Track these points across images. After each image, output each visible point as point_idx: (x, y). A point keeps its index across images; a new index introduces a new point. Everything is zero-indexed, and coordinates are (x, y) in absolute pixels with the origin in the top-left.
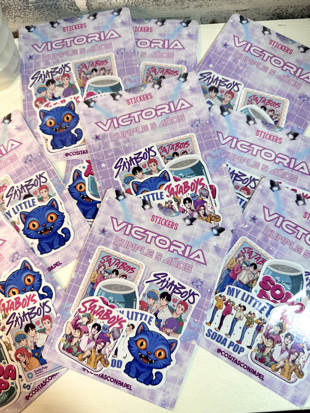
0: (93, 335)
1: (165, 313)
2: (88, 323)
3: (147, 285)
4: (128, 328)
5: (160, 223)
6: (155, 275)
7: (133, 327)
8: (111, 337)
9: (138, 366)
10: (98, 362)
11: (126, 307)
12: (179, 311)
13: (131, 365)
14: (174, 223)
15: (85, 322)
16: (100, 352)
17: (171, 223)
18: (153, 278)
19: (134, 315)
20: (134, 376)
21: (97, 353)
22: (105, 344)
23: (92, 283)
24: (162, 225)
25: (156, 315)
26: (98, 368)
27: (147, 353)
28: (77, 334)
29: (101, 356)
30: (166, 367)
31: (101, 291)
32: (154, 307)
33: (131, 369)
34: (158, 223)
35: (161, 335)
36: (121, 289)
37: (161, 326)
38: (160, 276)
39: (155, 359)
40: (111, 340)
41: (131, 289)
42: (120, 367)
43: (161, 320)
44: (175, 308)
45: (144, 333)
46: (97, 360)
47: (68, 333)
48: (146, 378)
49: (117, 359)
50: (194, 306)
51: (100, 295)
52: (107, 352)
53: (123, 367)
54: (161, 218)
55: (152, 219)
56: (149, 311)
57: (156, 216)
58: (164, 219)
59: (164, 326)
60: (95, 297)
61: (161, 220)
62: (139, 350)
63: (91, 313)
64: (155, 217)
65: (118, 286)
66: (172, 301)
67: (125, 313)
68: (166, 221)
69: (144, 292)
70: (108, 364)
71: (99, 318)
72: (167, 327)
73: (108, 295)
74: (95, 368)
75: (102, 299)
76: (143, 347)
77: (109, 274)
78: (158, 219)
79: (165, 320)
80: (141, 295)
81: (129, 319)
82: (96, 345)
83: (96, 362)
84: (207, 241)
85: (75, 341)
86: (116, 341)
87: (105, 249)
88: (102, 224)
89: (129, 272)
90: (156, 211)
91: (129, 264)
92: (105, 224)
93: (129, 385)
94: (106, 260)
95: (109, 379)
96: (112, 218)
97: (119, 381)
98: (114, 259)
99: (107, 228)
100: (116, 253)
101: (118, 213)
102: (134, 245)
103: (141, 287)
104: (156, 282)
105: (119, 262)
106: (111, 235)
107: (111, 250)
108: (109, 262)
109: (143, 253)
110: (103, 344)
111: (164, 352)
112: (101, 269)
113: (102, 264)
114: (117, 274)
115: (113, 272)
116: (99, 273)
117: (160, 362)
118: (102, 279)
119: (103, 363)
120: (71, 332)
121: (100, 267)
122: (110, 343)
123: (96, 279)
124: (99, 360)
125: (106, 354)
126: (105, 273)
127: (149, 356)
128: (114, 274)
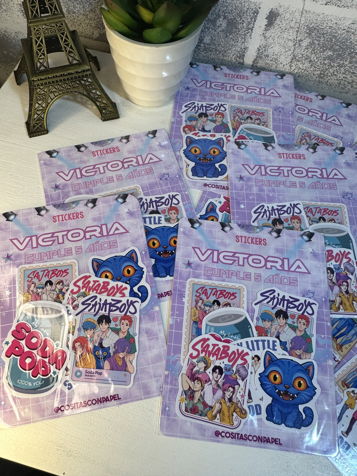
0: (217, 381)
1: (287, 332)
2: (206, 368)
3: (257, 308)
4: (253, 361)
5: (247, 241)
6: (262, 295)
7: (259, 359)
8: (238, 377)
9: (280, 408)
10: (233, 415)
11: (242, 338)
12: (302, 327)
13: (272, 409)
14: (261, 239)
15: (202, 368)
16: (232, 401)
17: (258, 240)
18: (260, 298)
19: (255, 343)
20: (280, 422)
21: (228, 404)
22: (234, 388)
23: (195, 322)
24: (249, 243)
25: (278, 337)
27: (285, 387)
28: (197, 386)
29: (234, 406)
30: (312, 398)
31: (209, 327)
32: (273, 330)
33: (274, 413)
34: (244, 243)
35: (292, 360)
36: (230, 319)
37: (288, 349)
38: (267, 294)
39: (297, 392)
40: (240, 381)
41: (241, 316)
42: (260, 414)
43: (286, 342)
44: (296, 325)
45: (274, 364)
46: (230, 412)
47: (186, 388)
48: (295, 419)
49: (253, 404)
50: (315, 316)
51: (210, 332)
52: (240, 398)
53: (264, 415)
54: (245, 237)
55: (236, 241)
56: (269, 335)
58: (249, 237)
59: (291, 348)
60: (204, 336)
61: (247, 238)
62: (275, 386)
65: (225, 317)
66: (289, 318)
67: (244, 344)
68: (252, 240)
69: (256, 315)
70: (246, 413)
71: (217, 359)
72: (295, 348)
73: (217, 329)
74: (232, 423)
75: (213, 335)
76: (278, 381)
77: (210, 307)
78: (243, 238)
79: (290, 341)
80: (255, 321)
81: (251, 350)
82: (224, 394)
83: (231, 416)
84: (301, 249)
85: (197, 395)
86: (245, 380)
87: (196, 280)
88: (185, 257)
89: (231, 299)
90: (238, 231)
91: (227, 290)
92: (188, 256)
93: (278, 439)
94: (201, 292)
95: (250, 438)
96: (194, 248)
97: (264, 437)
98: (210, 289)
99: (191, 260)
100: (210, 282)
101: (199, 241)
102: (227, 272)
103: (251, 311)
104: (265, 302)
105: (217, 291)
106: (198, 266)
107: (203, 281)
108: (205, 293)
109: (239, 278)
110: (231, 389)
111: (302, 380)
112: (199, 304)
113: (198, 299)
114: (219, 304)
115: (214, 303)
116: (199, 309)
117: (303, 393)
118: (204, 315)
119: (239, 414)
120: (190, 386)
121: (197, 302)
122: (240, 385)
123: (197, 316)
124: (234, 411)
125: (239, 401)
126: (206, 307)
127: (288, 390)
128: (216, 306)
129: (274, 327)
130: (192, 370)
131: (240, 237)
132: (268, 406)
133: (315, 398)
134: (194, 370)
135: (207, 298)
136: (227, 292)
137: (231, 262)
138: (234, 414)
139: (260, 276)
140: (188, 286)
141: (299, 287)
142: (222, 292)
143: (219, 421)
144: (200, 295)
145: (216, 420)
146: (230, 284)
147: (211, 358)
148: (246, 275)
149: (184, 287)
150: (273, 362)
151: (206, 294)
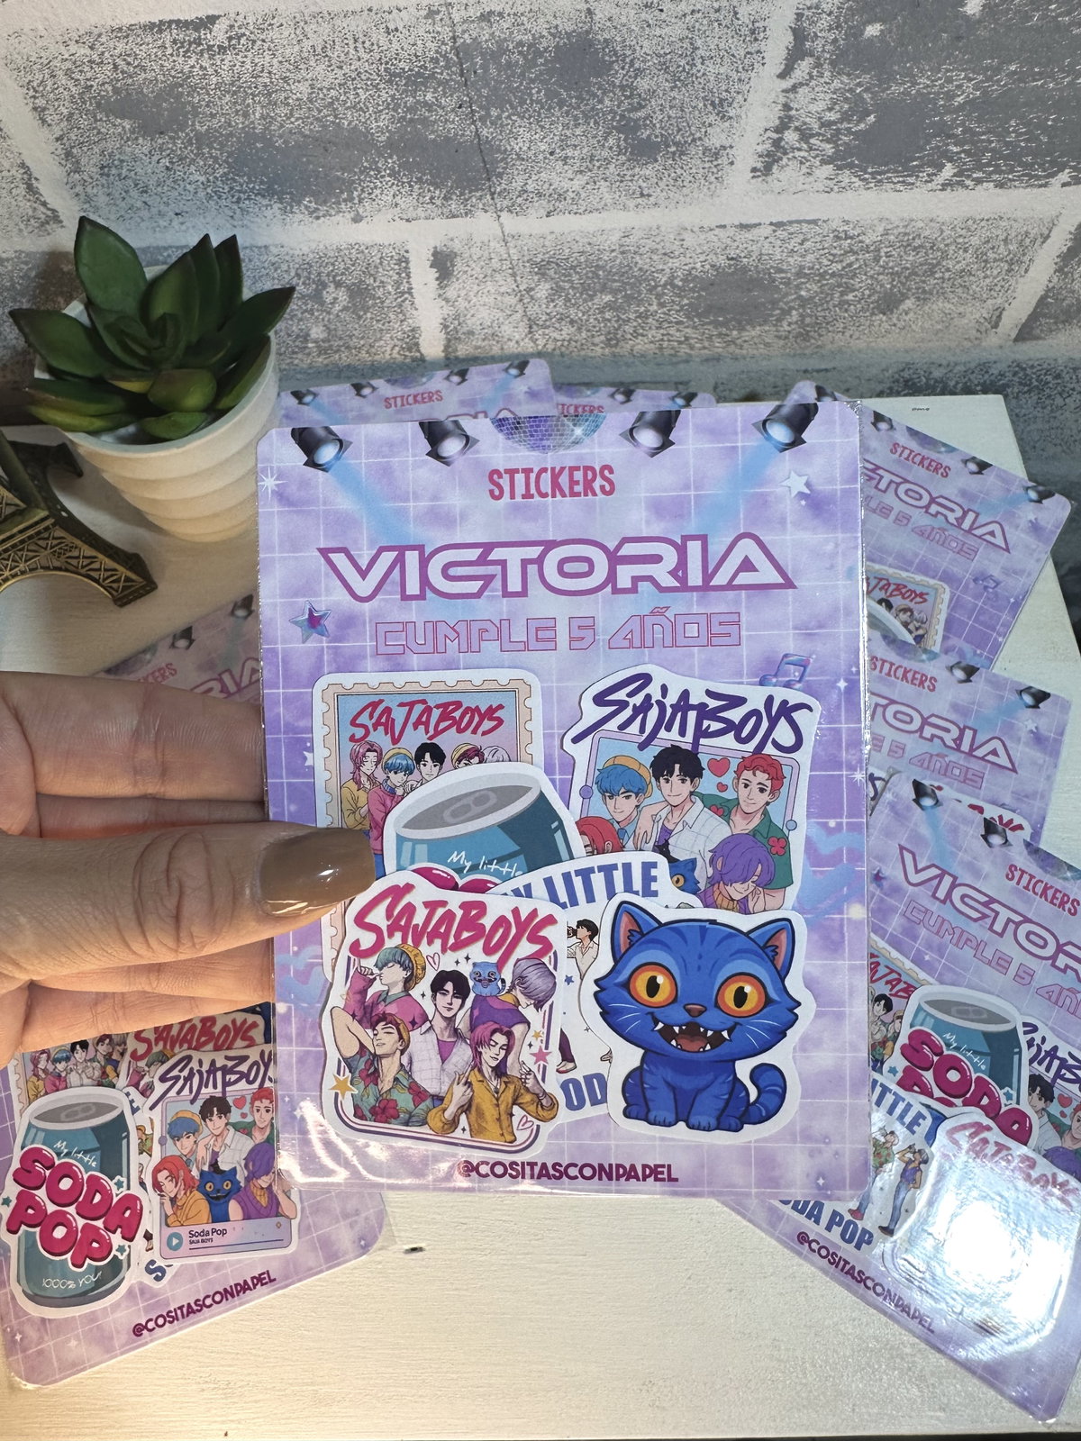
0: (450, 1021)
1: (696, 828)
2: (409, 982)
3: (581, 752)
4: (574, 940)
5: (533, 491)
6: (600, 700)
7: (593, 930)
8: (522, 999)
9: (670, 1076)
10: (511, 1115)
11: (532, 867)
12: (752, 799)
13: (642, 1083)
14: (592, 469)
15: (395, 983)
16: (505, 1074)
17: (578, 476)
18: (593, 713)
19: (578, 882)
20: (671, 1118)
21: (494, 1083)
22: (509, 1035)
24: (546, 495)
26: (522, 1136)
27: (689, 1011)
28: (385, 1040)
29: (512, 1087)
30: (785, 1035)
31: (407, 846)
33: (649, 1094)
34: (524, 497)
35: (713, 922)
36: (484, 807)
37: (702, 886)
38: (621, 695)
39: (730, 1022)
40: (529, 1012)
41: (520, 791)
42: (604, 1100)
43: (693, 862)
44: (730, 795)
45: (647, 942)
46: (503, 1107)
47: (351, 1049)
48: (721, 1104)
50: (804, 756)
51: (412, 862)
52: (530, 1062)
53: (616, 1101)
54: (527, 471)
55: (492, 492)
56: (630, 844)
57: (507, 471)
58: (544, 470)
59: (712, 881)
60: (394, 878)
61: (533, 476)
62: (652, 1013)
63: (404, 940)
64: (500, 476)
65: (464, 802)
66: (706, 773)
67: (540, 890)
68: (555, 477)
69: (579, 780)
70: (554, 1104)
71: (444, 950)
72: (726, 878)
73: (439, 849)
74: (509, 1138)
75: (425, 873)
76: (663, 995)
77: (409, 770)
78: (520, 478)
79: (708, 855)
80: (576, 799)
81: (563, 906)
82: (477, 1055)
83: (504, 1117)
84: (761, 485)
85: (389, 1069)
86: (546, 1006)
87: (348, 680)
88: (296, 595)
89: (484, 733)
90: (496, 450)
91: (468, 702)
92: (308, 588)
93: (663, 1166)
94: (370, 724)
95: (573, 1171)
96: (324, 552)
97: (618, 1166)
98: (402, 705)
99: (321, 605)
100: (399, 679)
101: (342, 522)
102: (462, 628)
103: (560, 767)
104: (613, 725)
105: (428, 710)
106: (348, 623)
107: (372, 679)
108: (386, 725)
109: (512, 647)
110: (500, 1039)
111: (752, 984)
112: (368, 767)
113: (361, 748)
114: (438, 756)
115: (419, 757)
116: (367, 785)
117: (752, 1025)
118: (388, 802)
119: (532, 1108)
120: (361, 1043)
121: (358, 761)
122: (529, 1024)
123: (364, 811)
124: (514, 1103)
125: (530, 1072)
126: (392, 775)
127: (698, 1020)
128: (428, 765)
129: (646, 814)
130: (364, 992)
131: (506, 477)
132: (629, 1076)
133: (794, 1035)
134: (371, 992)
135: (395, 741)
136: (468, 709)
137: (474, 586)
138: (516, 1109)
139: (592, 627)
140: (319, 708)
141: (744, 650)
142: (447, 710)
143: (467, 1135)
144: (367, 733)
145: (458, 1133)
146: (477, 677)
147: (424, 948)
148: (537, 629)
149: (307, 712)
150: (643, 935)
151: (389, 726)
